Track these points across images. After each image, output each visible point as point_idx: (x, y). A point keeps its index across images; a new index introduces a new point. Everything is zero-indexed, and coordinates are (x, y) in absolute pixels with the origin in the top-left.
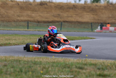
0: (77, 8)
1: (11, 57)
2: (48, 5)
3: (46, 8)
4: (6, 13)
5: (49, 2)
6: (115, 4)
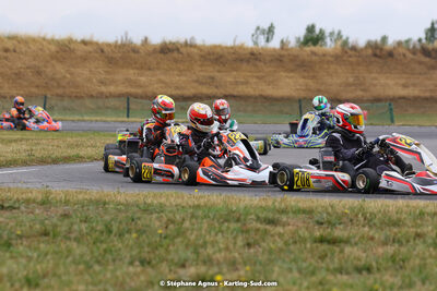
0: (260, 60)
1: (81, 193)
2: (181, 53)
4: (68, 76)
6: (362, 50)
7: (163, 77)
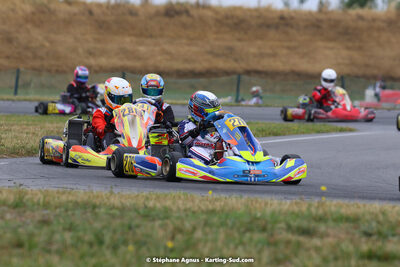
1: (64, 193)
2: (191, 16)
4: (47, 44)
7: (167, 47)
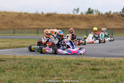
0: (75, 18)
1: (24, 56)
2: (53, 16)
3: (51, 18)
4: (21, 23)
5: (54, 14)
6: (104, 15)
